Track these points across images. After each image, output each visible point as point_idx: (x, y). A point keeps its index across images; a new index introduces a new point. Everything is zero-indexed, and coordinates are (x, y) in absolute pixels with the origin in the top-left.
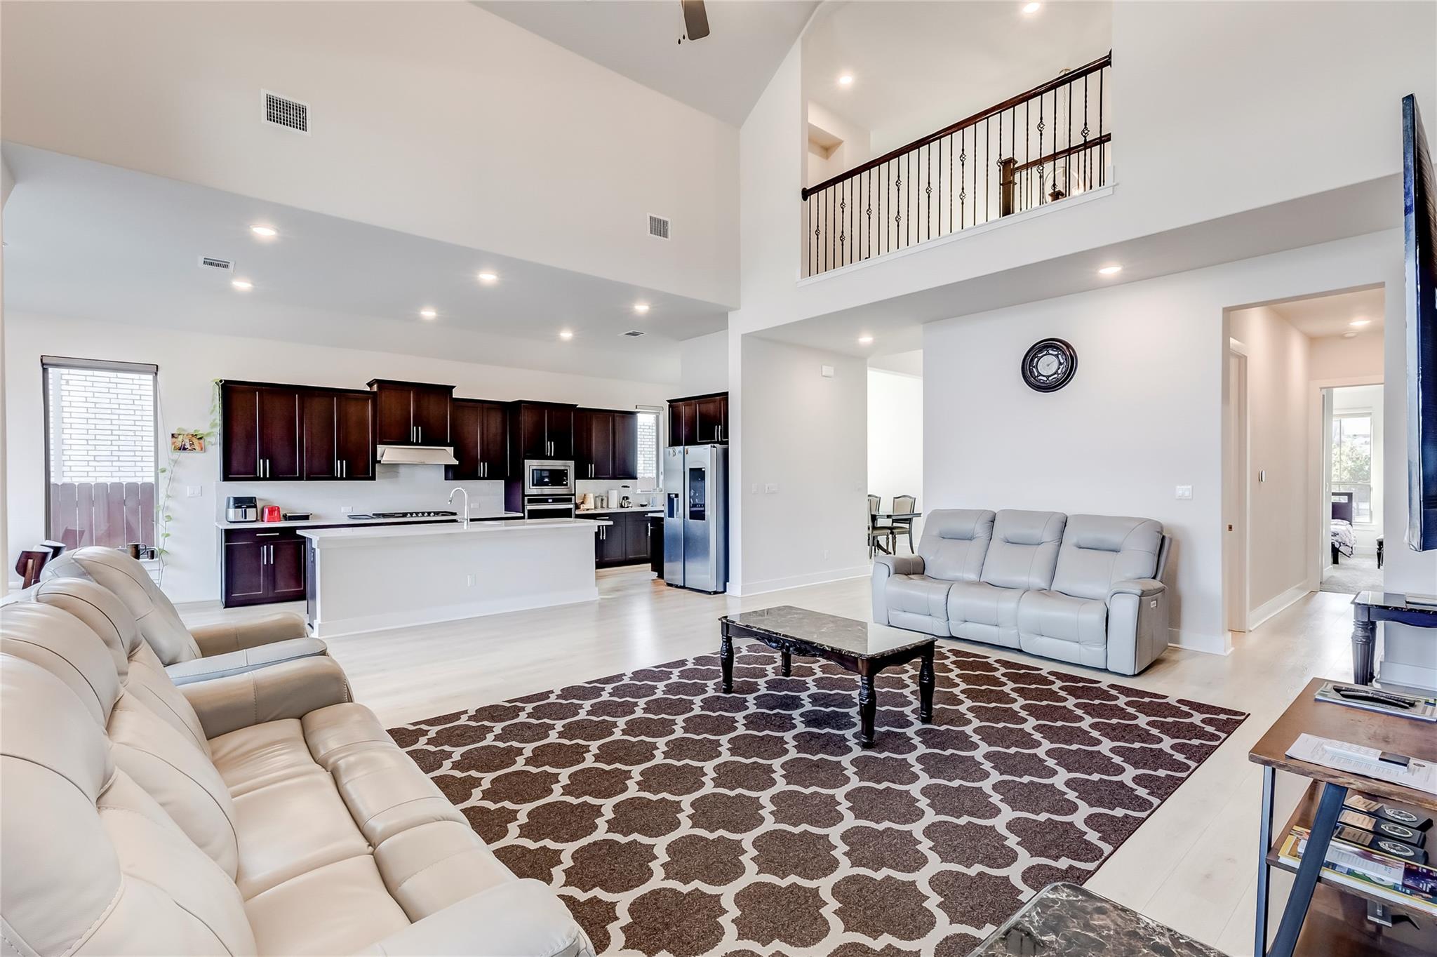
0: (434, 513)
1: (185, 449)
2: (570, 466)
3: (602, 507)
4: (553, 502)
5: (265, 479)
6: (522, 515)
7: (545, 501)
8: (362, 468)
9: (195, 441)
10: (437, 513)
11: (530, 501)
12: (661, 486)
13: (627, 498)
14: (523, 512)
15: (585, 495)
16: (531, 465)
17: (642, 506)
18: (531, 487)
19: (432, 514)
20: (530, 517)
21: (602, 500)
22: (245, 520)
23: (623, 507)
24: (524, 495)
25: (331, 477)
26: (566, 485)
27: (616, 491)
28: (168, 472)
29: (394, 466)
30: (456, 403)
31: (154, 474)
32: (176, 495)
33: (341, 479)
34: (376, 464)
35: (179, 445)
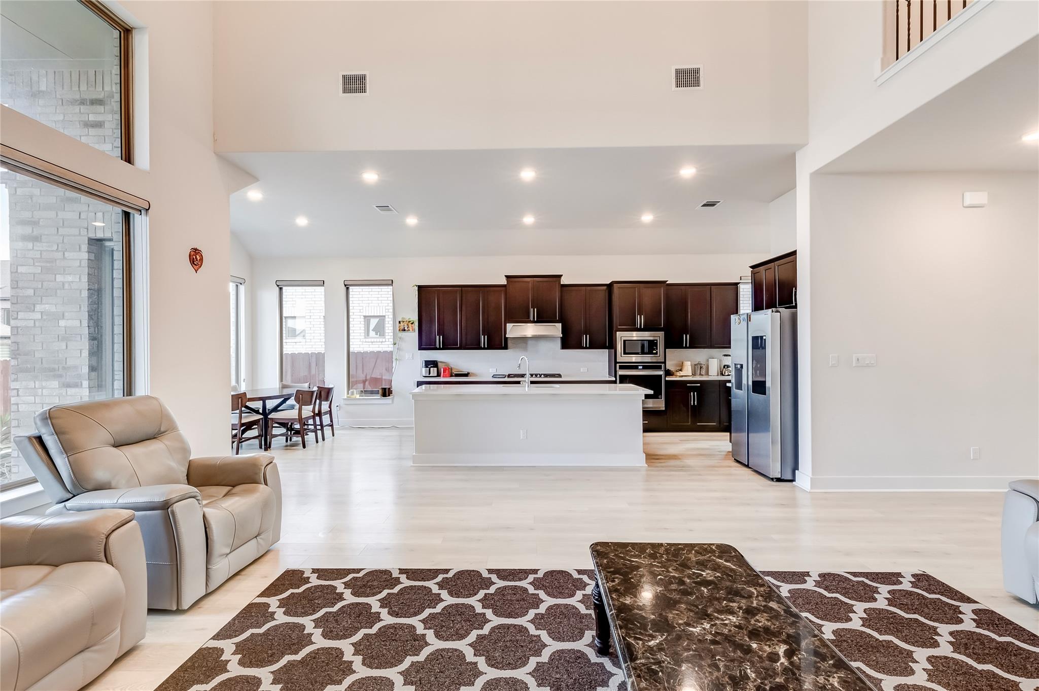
0: (544, 375)
1: (404, 330)
2: (659, 336)
3: (701, 374)
4: (643, 369)
5: (440, 349)
6: (614, 379)
7: (636, 368)
8: (498, 342)
9: (410, 325)
10: (546, 376)
11: (622, 367)
13: (728, 367)
14: (616, 377)
16: (621, 336)
18: (623, 355)
19: (543, 376)
20: (621, 382)
21: (701, 368)
22: (430, 375)
23: (723, 375)
24: (616, 362)
25: (478, 347)
26: (656, 353)
27: (716, 359)
28: (397, 345)
29: (524, 339)
30: (565, 288)
31: (392, 346)
32: (400, 359)
33: (484, 348)
34: (507, 338)
35: (402, 328)
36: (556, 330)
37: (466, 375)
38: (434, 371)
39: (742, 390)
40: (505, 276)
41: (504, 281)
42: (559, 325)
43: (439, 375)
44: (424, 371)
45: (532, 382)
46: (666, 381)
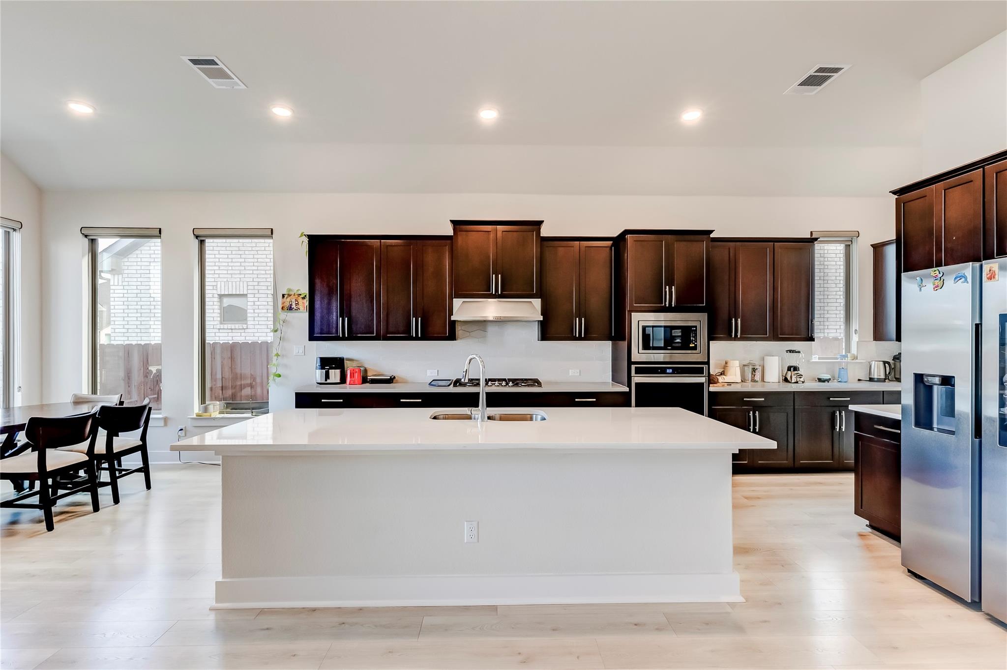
2: (700, 320)
3: (754, 380)
4: (674, 373)
5: (344, 339)
6: (627, 389)
7: (663, 371)
8: (439, 329)
11: (639, 371)
12: (854, 350)
13: (796, 369)
14: (629, 386)
15: (726, 363)
17: (820, 380)
18: (641, 351)
19: (510, 383)
21: (754, 370)
22: (328, 381)
23: (789, 382)
24: (630, 363)
25: (407, 337)
26: (695, 348)
27: (777, 357)
28: (279, 332)
29: (482, 324)
30: (546, 243)
31: (272, 334)
32: (283, 356)
33: (417, 338)
34: (454, 321)
35: (287, 304)
36: (532, 309)
37: (389, 381)
38: (335, 375)
39: (931, 429)
40: (451, 221)
41: (449, 231)
42: (537, 303)
43: (343, 380)
44: (319, 375)
46: (710, 393)
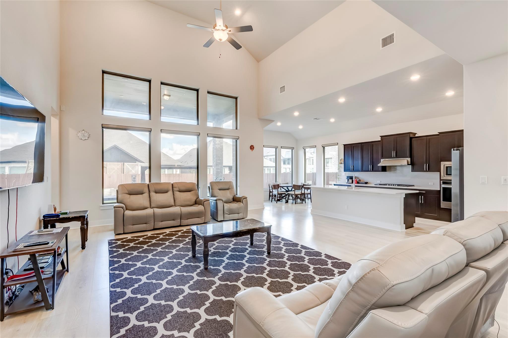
1: (342, 163)
11: (444, 183)
14: (440, 188)
16: (444, 164)
24: (441, 180)
25: (369, 171)
28: (339, 170)
30: (413, 139)
35: (340, 162)
37: (366, 183)
38: (350, 181)
40: (380, 136)
42: (409, 159)
43: (352, 183)
44: (347, 181)
45: (356, 186)
